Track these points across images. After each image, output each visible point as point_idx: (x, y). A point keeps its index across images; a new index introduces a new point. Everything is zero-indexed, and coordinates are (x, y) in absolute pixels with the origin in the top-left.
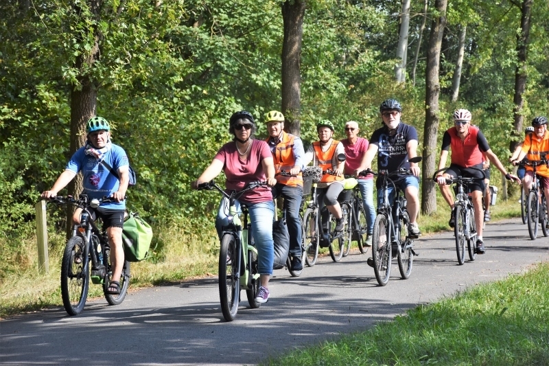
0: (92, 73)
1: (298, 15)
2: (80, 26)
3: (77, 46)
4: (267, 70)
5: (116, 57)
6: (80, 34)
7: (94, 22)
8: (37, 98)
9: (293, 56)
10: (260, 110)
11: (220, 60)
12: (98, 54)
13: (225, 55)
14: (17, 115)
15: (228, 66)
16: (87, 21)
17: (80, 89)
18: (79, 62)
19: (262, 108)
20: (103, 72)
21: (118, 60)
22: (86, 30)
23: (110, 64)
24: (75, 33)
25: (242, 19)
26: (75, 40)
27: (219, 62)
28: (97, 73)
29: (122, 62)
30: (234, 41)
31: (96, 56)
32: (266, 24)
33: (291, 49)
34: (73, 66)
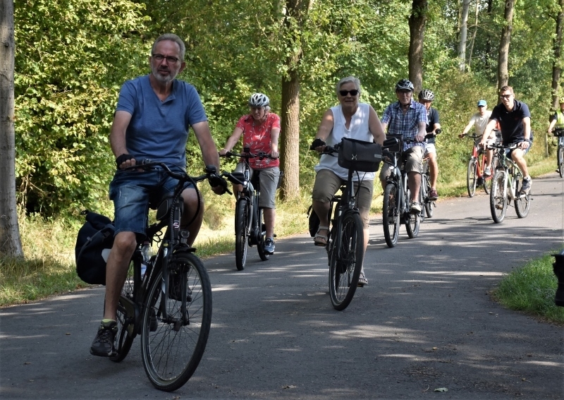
0: (298, 69)
1: (421, 24)
2: (290, 35)
3: (289, 49)
4: (386, 66)
5: (315, 57)
6: (289, 41)
7: (300, 32)
8: (236, 89)
9: (417, 55)
10: (381, 95)
11: (354, 59)
12: (301, 55)
13: (357, 55)
14: (224, 101)
15: (360, 64)
16: (296, 31)
17: (289, 80)
18: (288, 61)
19: (383, 93)
20: (306, 67)
21: (317, 59)
22: (294, 38)
23: (311, 62)
24: (286, 40)
25: (368, 29)
26: (286, 45)
27: (353, 61)
28: (302, 68)
29: (319, 60)
30: (364, 45)
31: (300, 56)
32: (385, 33)
33: (416, 50)
34: (284, 64)
